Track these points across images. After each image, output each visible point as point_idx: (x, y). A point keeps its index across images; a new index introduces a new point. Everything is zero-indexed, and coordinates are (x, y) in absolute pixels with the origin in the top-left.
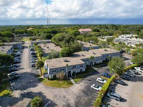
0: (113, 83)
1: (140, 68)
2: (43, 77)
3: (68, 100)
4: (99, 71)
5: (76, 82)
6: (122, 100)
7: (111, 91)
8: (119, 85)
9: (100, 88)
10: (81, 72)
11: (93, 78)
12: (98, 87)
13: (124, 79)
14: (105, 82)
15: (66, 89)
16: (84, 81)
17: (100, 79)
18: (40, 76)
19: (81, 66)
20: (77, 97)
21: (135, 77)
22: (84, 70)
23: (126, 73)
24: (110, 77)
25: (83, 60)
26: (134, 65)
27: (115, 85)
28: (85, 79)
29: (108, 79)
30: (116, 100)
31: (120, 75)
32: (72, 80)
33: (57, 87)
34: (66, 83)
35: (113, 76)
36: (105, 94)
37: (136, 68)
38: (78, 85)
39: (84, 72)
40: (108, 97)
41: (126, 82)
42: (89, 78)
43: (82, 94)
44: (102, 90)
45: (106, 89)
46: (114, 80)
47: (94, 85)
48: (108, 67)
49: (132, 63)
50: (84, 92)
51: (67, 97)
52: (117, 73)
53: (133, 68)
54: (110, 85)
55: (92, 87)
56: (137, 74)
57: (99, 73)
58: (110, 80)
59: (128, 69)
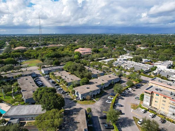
0: (117, 99)
1: (131, 88)
2: (75, 100)
3: (97, 109)
4: (108, 93)
5: (97, 100)
6: (122, 106)
7: (116, 103)
8: (120, 99)
9: (111, 102)
10: (98, 94)
11: (105, 97)
12: (110, 102)
13: (123, 96)
14: (112, 98)
15: (93, 105)
16: (101, 99)
17: (110, 97)
18: (73, 99)
19: (98, 90)
20: (101, 108)
21: (128, 94)
22: (99, 93)
23: (123, 92)
24: (115, 96)
25: (97, 86)
26: (128, 87)
27: (118, 100)
28: (101, 98)
29: (114, 97)
30: (119, 106)
31: (120, 94)
32: (94, 100)
33: (88, 104)
34: (92, 102)
35: (117, 95)
36: (114, 105)
37: (129, 88)
38: (98, 102)
39: (99, 94)
40: (115, 105)
41: (123, 97)
42: (103, 97)
43: (102, 106)
44: (112, 103)
45: (114, 102)
46: (117, 97)
47: (107, 101)
48: (113, 89)
49: (127, 85)
50: (103, 105)
51: (96, 108)
52: (119, 93)
53: (127, 89)
54: (116, 100)
55: (106, 102)
56: (129, 92)
57: (108, 94)
58: (115, 97)
59: (125, 90)
